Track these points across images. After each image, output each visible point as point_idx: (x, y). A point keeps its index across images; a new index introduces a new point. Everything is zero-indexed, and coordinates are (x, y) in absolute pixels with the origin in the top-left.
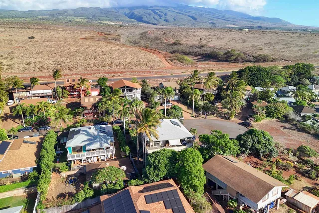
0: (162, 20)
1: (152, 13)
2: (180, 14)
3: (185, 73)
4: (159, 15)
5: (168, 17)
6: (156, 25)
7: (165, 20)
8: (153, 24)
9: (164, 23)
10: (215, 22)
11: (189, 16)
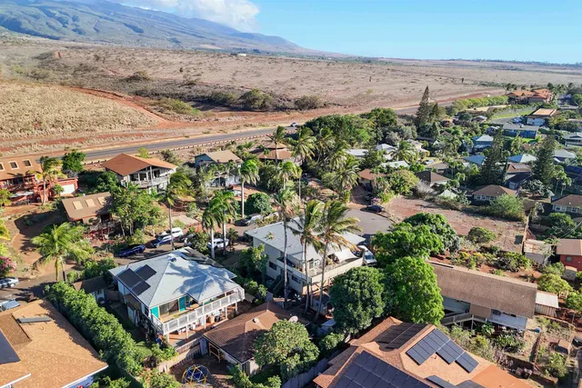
0: (69, 31)
1: (42, 13)
2: (106, 18)
3: (208, 133)
4: (60, 20)
5: (81, 25)
6: (57, 39)
7: (74, 30)
8: (50, 38)
9: (74, 35)
10: (178, 38)
11: (126, 25)
